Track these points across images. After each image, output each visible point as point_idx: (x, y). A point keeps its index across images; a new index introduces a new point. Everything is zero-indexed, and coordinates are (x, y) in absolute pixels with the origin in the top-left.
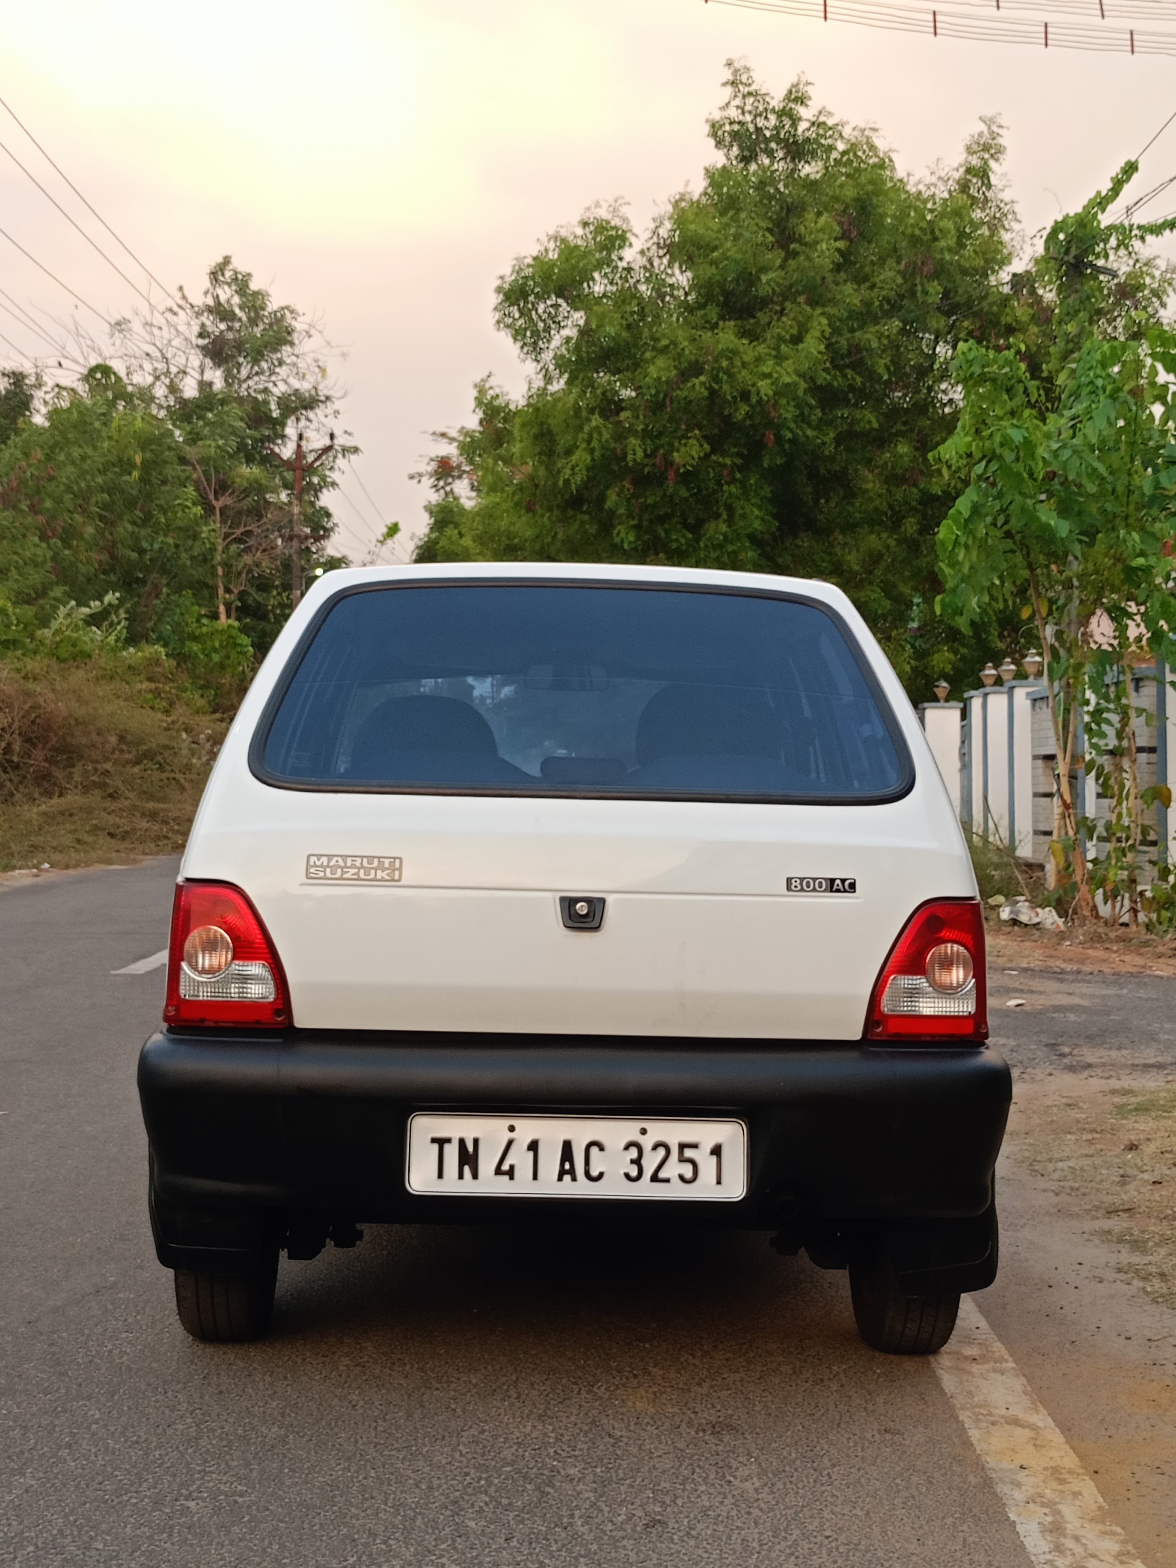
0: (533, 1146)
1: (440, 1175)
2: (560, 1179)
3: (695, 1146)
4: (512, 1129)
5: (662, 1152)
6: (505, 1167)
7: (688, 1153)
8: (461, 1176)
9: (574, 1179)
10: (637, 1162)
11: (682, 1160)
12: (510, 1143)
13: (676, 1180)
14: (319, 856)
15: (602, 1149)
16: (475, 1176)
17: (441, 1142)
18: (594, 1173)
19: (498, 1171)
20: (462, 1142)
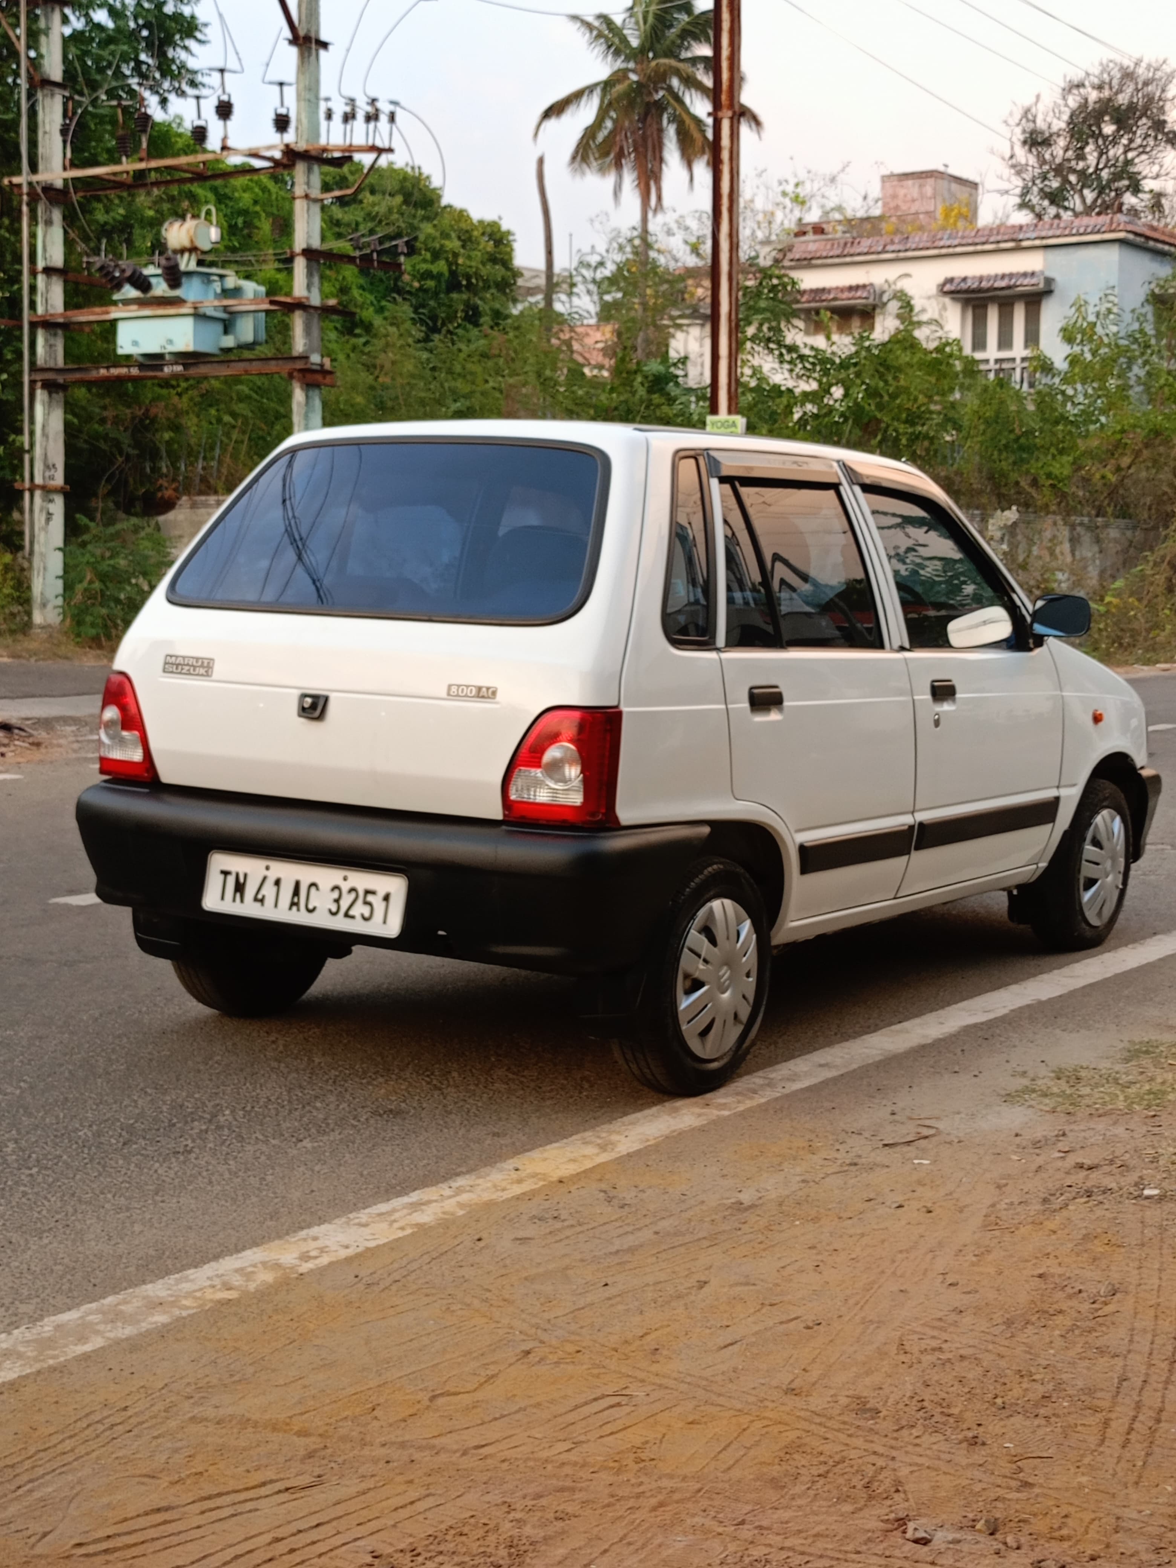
0: (277, 883)
1: (223, 898)
2: (290, 908)
3: (373, 893)
4: (267, 868)
5: (353, 895)
6: (260, 897)
7: (370, 898)
8: (234, 900)
9: (298, 910)
10: (337, 901)
11: (366, 903)
12: (265, 878)
13: (358, 917)
14: (171, 656)
15: (318, 889)
16: (242, 901)
17: (226, 873)
18: (311, 907)
19: (256, 899)
20: (237, 875)
